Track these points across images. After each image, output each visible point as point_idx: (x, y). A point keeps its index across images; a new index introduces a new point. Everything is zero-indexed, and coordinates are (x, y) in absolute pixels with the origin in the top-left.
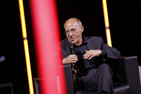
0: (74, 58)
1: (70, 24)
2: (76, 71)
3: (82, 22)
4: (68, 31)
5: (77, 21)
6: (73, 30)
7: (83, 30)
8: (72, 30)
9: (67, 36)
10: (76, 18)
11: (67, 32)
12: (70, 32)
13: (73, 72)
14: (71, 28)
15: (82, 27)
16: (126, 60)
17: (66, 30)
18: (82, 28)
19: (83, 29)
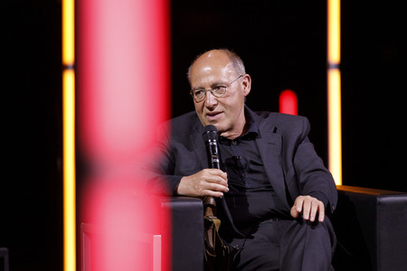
0: (218, 182)
1: (207, 69)
2: (217, 221)
3: (245, 65)
4: (202, 89)
5: (231, 58)
6: (219, 88)
7: (248, 90)
8: (216, 87)
9: (198, 106)
10: (227, 50)
11: (198, 93)
12: (208, 93)
13: (208, 224)
14: (212, 79)
15: (246, 81)
16: (380, 203)
17: (195, 85)
18: (245, 84)
19: (249, 84)
